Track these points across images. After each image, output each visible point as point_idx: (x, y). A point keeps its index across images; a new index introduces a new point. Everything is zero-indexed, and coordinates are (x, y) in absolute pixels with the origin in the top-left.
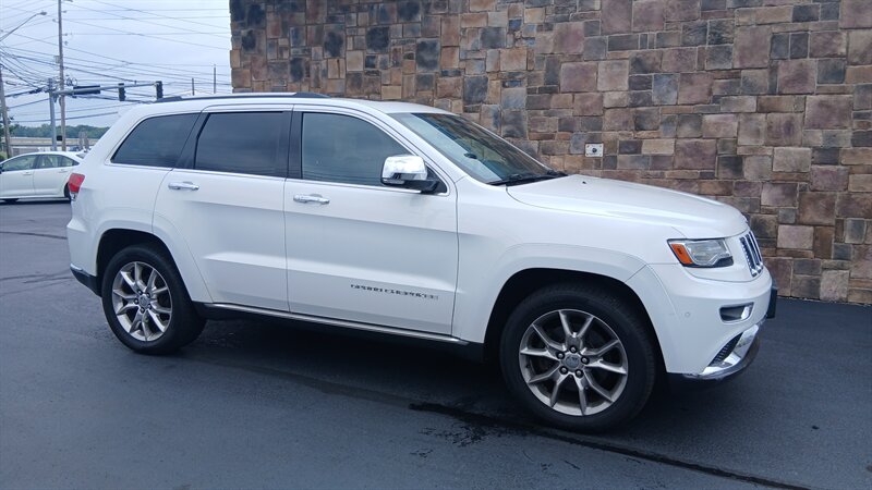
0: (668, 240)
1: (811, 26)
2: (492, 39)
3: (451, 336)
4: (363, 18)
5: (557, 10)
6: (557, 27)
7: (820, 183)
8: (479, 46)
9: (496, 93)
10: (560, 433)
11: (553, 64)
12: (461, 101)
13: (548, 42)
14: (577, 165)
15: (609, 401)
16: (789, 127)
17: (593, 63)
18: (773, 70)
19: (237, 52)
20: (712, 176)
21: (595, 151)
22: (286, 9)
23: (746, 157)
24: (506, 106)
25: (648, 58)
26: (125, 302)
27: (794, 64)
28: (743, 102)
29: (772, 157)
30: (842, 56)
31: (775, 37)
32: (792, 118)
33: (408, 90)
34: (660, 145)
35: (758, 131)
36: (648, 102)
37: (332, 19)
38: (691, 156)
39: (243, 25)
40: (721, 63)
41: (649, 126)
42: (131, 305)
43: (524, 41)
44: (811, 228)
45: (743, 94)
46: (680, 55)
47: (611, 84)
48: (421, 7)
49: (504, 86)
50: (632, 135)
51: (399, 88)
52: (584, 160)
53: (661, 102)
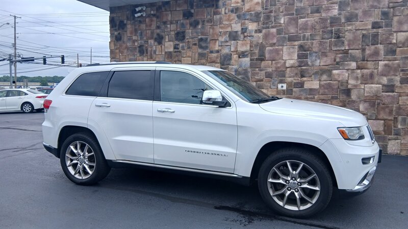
0: (338, 128)
1: (380, 30)
2: (233, 36)
3: (233, 174)
4: (173, 27)
5: (264, 24)
6: (264, 31)
7: (386, 101)
8: (228, 39)
9: (236, 61)
10: (288, 219)
11: (262, 48)
12: (219, 64)
13: (259, 38)
14: (275, 93)
15: (311, 203)
16: (372, 76)
17: (281, 47)
18: (364, 50)
19: (113, 42)
20: (337, 98)
21: (282, 87)
22: (137, 23)
23: (352, 89)
24: (240, 66)
25: (306, 45)
26: (72, 160)
27: (373, 47)
28: (350, 65)
29: (364, 89)
30: (394, 44)
31: (364, 35)
32: (373, 71)
33: (194, 60)
34: (313, 84)
35: (357, 77)
36: (307, 65)
37: (158, 27)
38: (327, 89)
39: (116, 30)
40: (340, 47)
41: (307, 75)
42: (75, 162)
43: (249, 38)
44: (383, 121)
45: (350, 61)
46: (321, 44)
47: (289, 56)
48: (200, 22)
49: (239, 57)
50: (299, 79)
51: (190, 59)
52: (277, 91)
53: (313, 64)
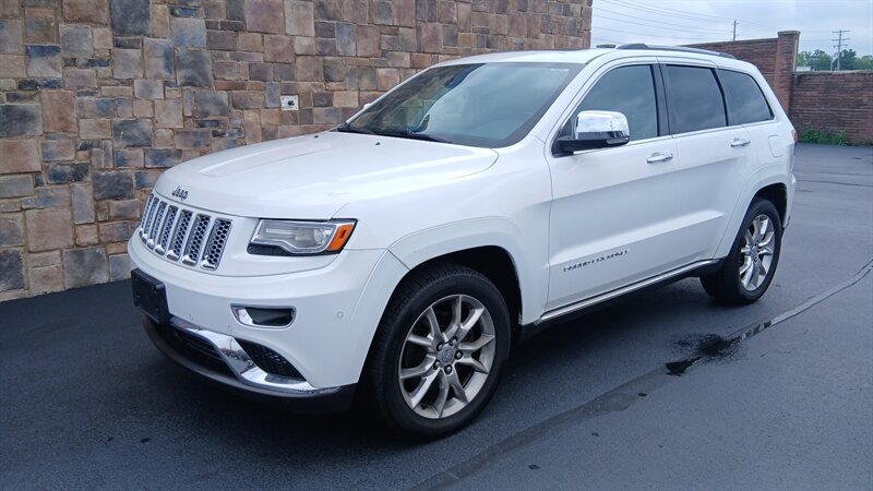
9: (163, 23)
12: (108, 30)
14: (275, 121)
18: (419, 30)
21: (290, 103)
24: (180, 42)
25: (330, 4)
27: (430, 26)
30: (455, 24)
34: (347, 97)
36: (334, 52)
40: (385, 18)
41: (336, 77)
45: (401, 50)
46: (356, 5)
47: (300, 28)
49: (173, 13)
50: (323, 86)
52: (282, 115)
53: (345, 52)
